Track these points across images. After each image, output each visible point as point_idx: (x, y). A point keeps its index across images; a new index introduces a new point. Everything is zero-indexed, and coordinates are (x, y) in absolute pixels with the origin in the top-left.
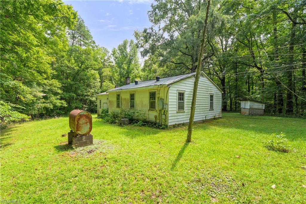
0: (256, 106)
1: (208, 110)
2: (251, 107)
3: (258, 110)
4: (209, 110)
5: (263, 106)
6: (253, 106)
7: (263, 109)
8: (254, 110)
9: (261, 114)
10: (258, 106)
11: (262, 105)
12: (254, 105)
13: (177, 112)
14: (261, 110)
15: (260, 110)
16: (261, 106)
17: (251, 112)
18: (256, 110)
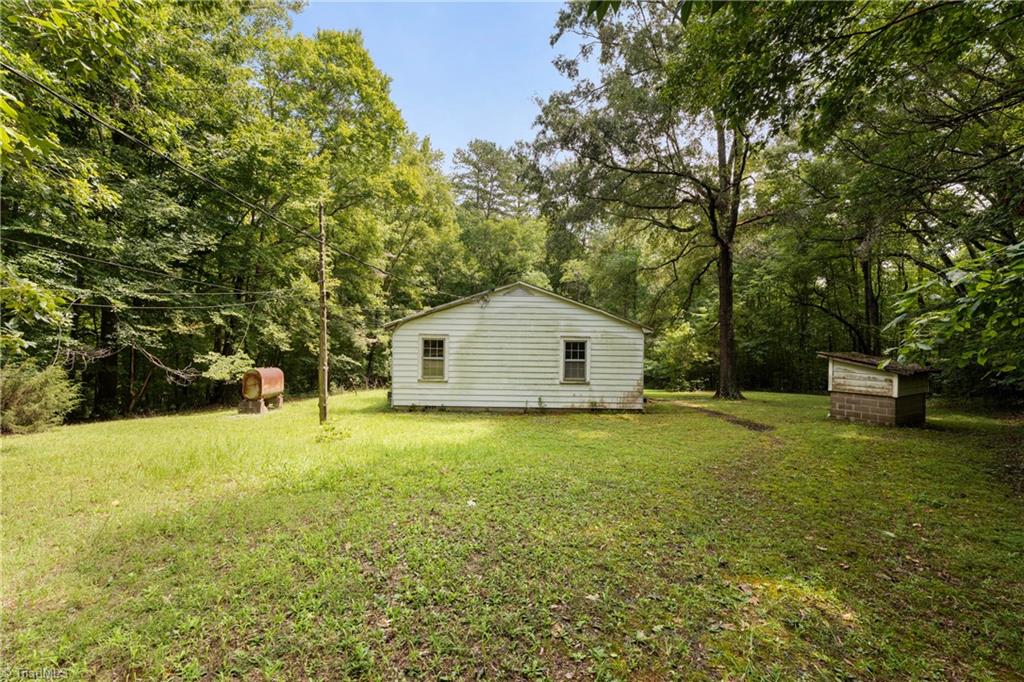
0: (863, 383)
1: (557, 382)
2: (839, 384)
3: (869, 400)
4: (561, 384)
5: (891, 381)
6: (848, 382)
7: (891, 397)
8: (853, 398)
9: (881, 418)
10: (869, 383)
11: (886, 380)
12: (853, 378)
13: (419, 381)
14: (885, 401)
15: (878, 401)
16: (885, 384)
17: (837, 405)
18: (862, 399)
